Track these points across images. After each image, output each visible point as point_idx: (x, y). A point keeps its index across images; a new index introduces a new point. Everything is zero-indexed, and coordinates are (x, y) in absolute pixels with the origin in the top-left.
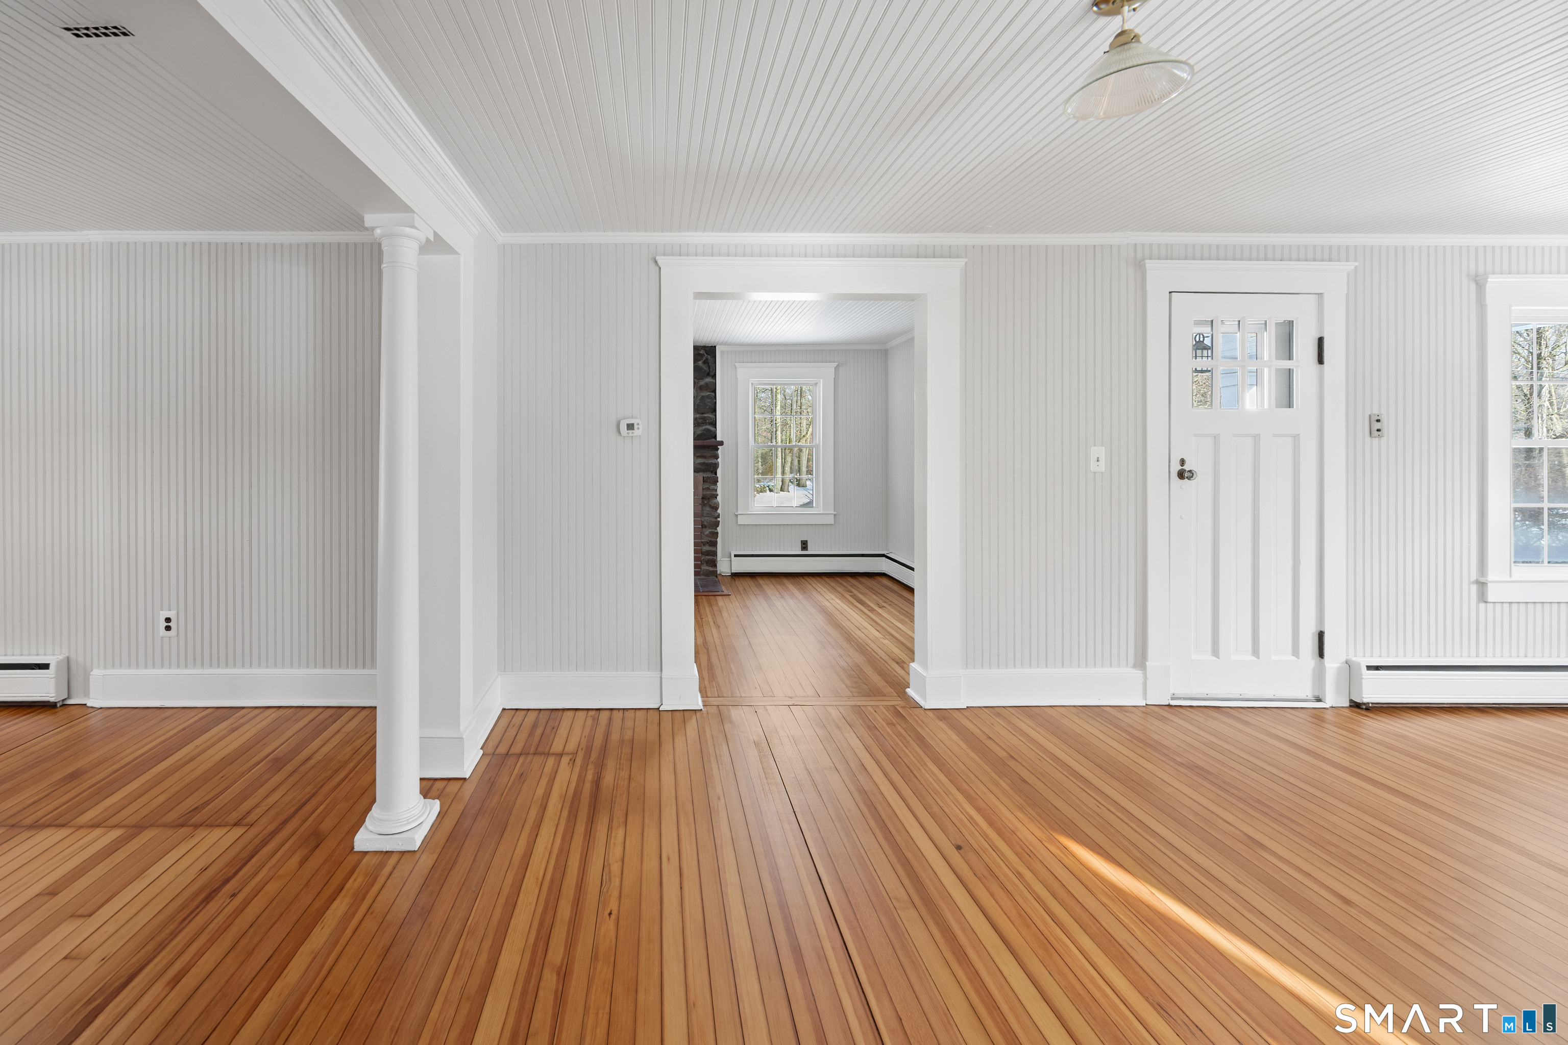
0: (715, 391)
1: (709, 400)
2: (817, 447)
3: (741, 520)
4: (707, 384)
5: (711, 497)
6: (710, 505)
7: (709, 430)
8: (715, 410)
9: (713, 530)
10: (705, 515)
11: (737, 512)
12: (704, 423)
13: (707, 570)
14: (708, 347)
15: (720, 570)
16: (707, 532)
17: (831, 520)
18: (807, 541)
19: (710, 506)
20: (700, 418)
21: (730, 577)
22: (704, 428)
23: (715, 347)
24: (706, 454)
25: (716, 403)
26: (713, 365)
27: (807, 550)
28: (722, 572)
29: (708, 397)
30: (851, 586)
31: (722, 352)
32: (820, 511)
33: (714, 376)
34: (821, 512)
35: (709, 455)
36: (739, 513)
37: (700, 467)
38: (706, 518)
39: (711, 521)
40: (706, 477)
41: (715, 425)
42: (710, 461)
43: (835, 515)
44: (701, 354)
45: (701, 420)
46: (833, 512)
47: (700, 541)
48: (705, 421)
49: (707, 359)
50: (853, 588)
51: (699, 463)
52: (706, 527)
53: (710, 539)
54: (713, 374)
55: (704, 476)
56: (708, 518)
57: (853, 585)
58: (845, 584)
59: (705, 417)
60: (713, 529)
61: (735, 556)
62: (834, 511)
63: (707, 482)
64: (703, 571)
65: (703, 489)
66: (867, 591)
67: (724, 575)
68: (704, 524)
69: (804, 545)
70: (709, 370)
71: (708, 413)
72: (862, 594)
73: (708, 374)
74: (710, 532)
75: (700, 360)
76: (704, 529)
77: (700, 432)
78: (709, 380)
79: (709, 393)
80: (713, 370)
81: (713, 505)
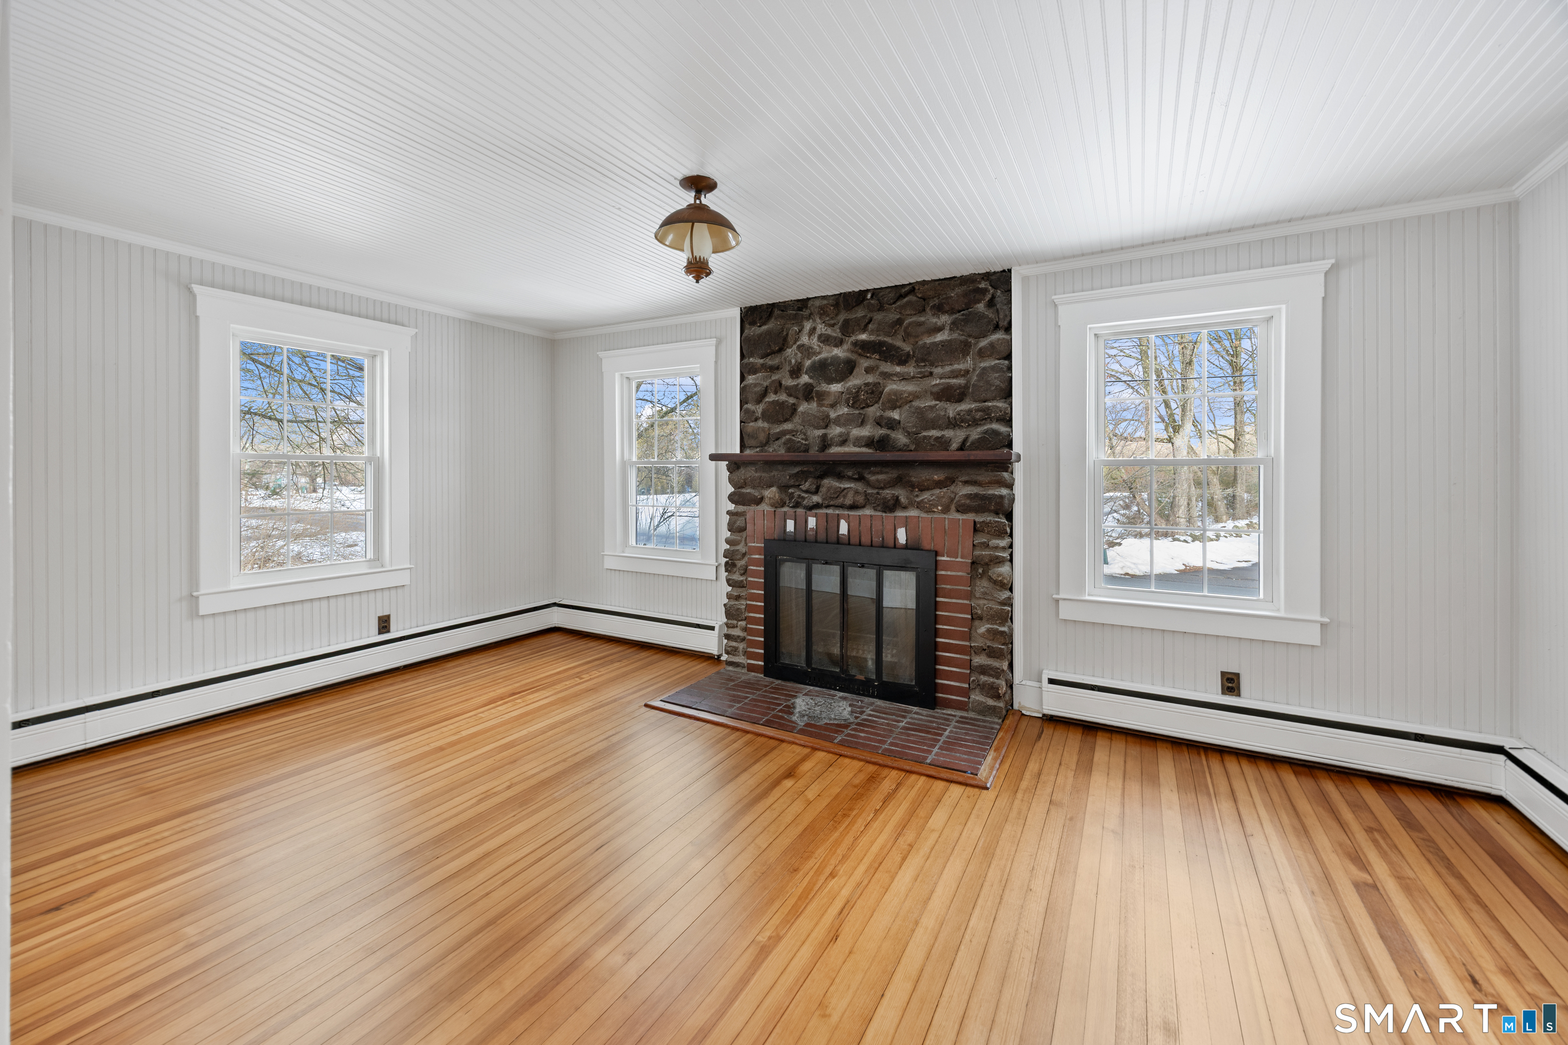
0: (1009, 357)
1: (997, 375)
2: (1272, 462)
3: (1066, 611)
4: (992, 345)
5: (991, 561)
6: (990, 576)
7: (996, 433)
8: (1009, 395)
9: (995, 627)
10: (978, 595)
11: (1058, 593)
12: (985, 419)
13: (980, 703)
14: (995, 273)
15: (1020, 703)
16: (982, 630)
17: (1313, 636)
18: (1238, 675)
19: (990, 579)
20: (978, 410)
21: (1040, 721)
22: (986, 427)
23: (1010, 271)
24: (980, 478)
25: (1011, 378)
26: (1005, 307)
27: (1239, 695)
28: (1025, 708)
29: (994, 368)
30: (1369, 830)
31: (1025, 279)
32: (1278, 610)
33: (1008, 329)
34: (1282, 614)
35: (987, 479)
36: (1061, 596)
37: (968, 501)
38: (982, 602)
39: (991, 608)
40: (980, 523)
41: (1008, 422)
42: (991, 492)
43: (1323, 625)
44: (982, 289)
45: (980, 414)
46: (1318, 618)
47: (967, 643)
48: (987, 414)
49: (993, 297)
50: (1375, 842)
51: (965, 495)
52: (980, 618)
53: (989, 643)
54: (1006, 323)
55: (977, 520)
56: (985, 602)
57: (1374, 830)
58: (1347, 815)
59: (988, 408)
60: (996, 624)
61: (1052, 681)
62: (1322, 615)
63: (983, 531)
64: (973, 703)
65: (974, 545)
66: (1427, 877)
67: (1028, 713)
68: (976, 613)
69: (1231, 683)
70: (998, 318)
71: (993, 399)
72: (1408, 886)
73: (997, 327)
74: (988, 631)
75: (979, 302)
76: (977, 623)
77: (977, 437)
78: (999, 336)
79: (997, 362)
80: (1006, 316)
81: (994, 577)
